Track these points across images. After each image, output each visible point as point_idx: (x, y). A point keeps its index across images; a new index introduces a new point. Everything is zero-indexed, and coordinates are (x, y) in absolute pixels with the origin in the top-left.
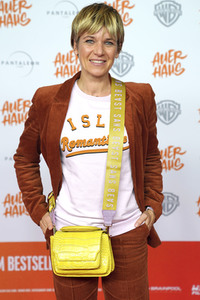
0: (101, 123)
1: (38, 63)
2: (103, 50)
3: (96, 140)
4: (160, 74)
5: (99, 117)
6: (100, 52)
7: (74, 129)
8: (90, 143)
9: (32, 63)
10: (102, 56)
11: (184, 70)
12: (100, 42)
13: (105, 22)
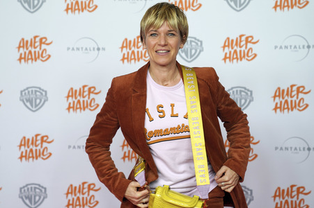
0: (175, 113)
1: (104, 49)
2: (166, 41)
3: (171, 129)
4: (231, 59)
5: (172, 106)
6: (163, 43)
7: (151, 120)
8: (166, 132)
9: (98, 49)
10: (165, 45)
11: (256, 55)
12: (162, 34)
13: (166, 17)
